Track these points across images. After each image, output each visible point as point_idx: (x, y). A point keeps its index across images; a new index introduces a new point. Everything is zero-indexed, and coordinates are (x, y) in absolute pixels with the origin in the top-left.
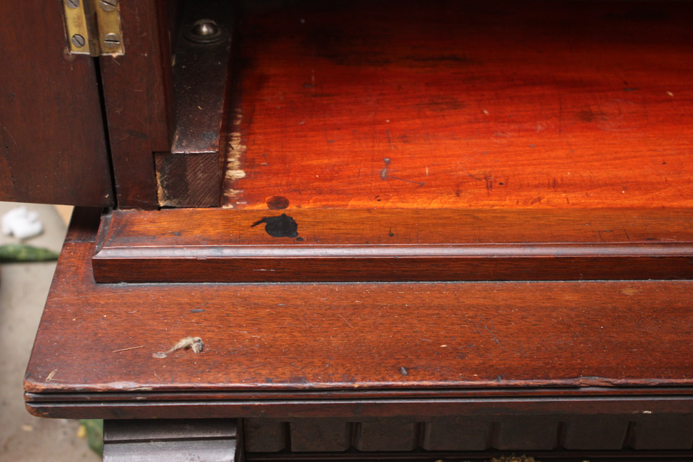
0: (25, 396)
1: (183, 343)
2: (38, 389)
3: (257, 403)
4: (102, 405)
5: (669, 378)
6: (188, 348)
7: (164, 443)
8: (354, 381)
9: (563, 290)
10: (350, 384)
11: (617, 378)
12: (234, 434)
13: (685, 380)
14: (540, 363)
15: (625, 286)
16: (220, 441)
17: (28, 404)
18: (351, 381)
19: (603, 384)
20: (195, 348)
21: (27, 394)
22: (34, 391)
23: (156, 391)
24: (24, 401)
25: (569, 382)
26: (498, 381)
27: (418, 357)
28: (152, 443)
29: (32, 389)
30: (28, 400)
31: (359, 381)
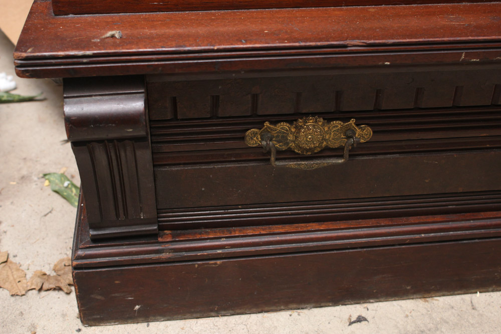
0: (14, 62)
1: (109, 34)
2: (22, 57)
3: (156, 63)
4: (62, 67)
5: (398, 39)
6: (113, 36)
7: (101, 97)
8: (214, 46)
9: (334, 10)
10: (212, 47)
11: (369, 40)
12: (143, 91)
13: (408, 40)
14: (324, 36)
15: (369, 8)
16: (135, 95)
17: (17, 68)
18: (213, 46)
19: (361, 44)
20: (117, 36)
21: (16, 61)
22: (20, 58)
23: (95, 56)
24: (14, 66)
25: (341, 43)
26: (299, 43)
27: (251, 36)
28: (94, 97)
29: (19, 57)
30: (17, 65)
31: (217, 45)
